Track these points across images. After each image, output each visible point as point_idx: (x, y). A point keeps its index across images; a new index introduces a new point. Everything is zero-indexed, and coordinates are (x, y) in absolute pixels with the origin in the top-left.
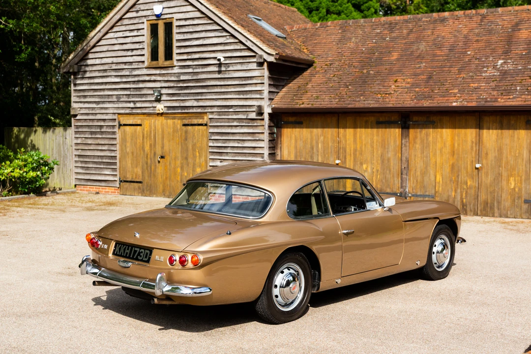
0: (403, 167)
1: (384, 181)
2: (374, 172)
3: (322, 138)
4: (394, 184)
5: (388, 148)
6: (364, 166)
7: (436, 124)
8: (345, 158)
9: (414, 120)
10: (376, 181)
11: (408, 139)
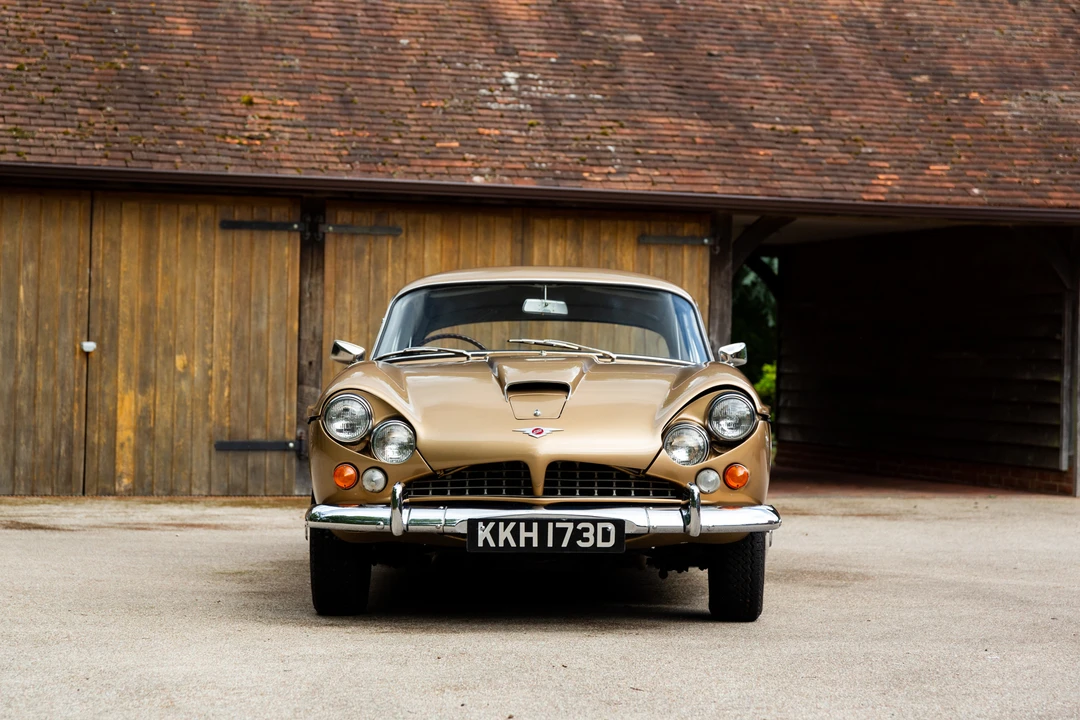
0: (305, 362)
1: (244, 405)
2: (211, 379)
3: (31, 267)
4: (277, 413)
5: (259, 305)
6: (180, 361)
7: (403, 236)
8: (114, 335)
9: (339, 221)
10: (218, 406)
11: (319, 278)
